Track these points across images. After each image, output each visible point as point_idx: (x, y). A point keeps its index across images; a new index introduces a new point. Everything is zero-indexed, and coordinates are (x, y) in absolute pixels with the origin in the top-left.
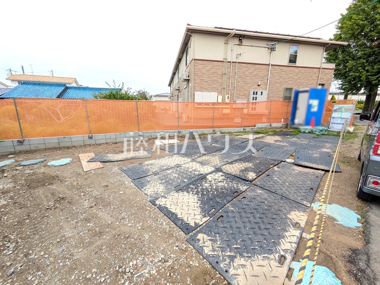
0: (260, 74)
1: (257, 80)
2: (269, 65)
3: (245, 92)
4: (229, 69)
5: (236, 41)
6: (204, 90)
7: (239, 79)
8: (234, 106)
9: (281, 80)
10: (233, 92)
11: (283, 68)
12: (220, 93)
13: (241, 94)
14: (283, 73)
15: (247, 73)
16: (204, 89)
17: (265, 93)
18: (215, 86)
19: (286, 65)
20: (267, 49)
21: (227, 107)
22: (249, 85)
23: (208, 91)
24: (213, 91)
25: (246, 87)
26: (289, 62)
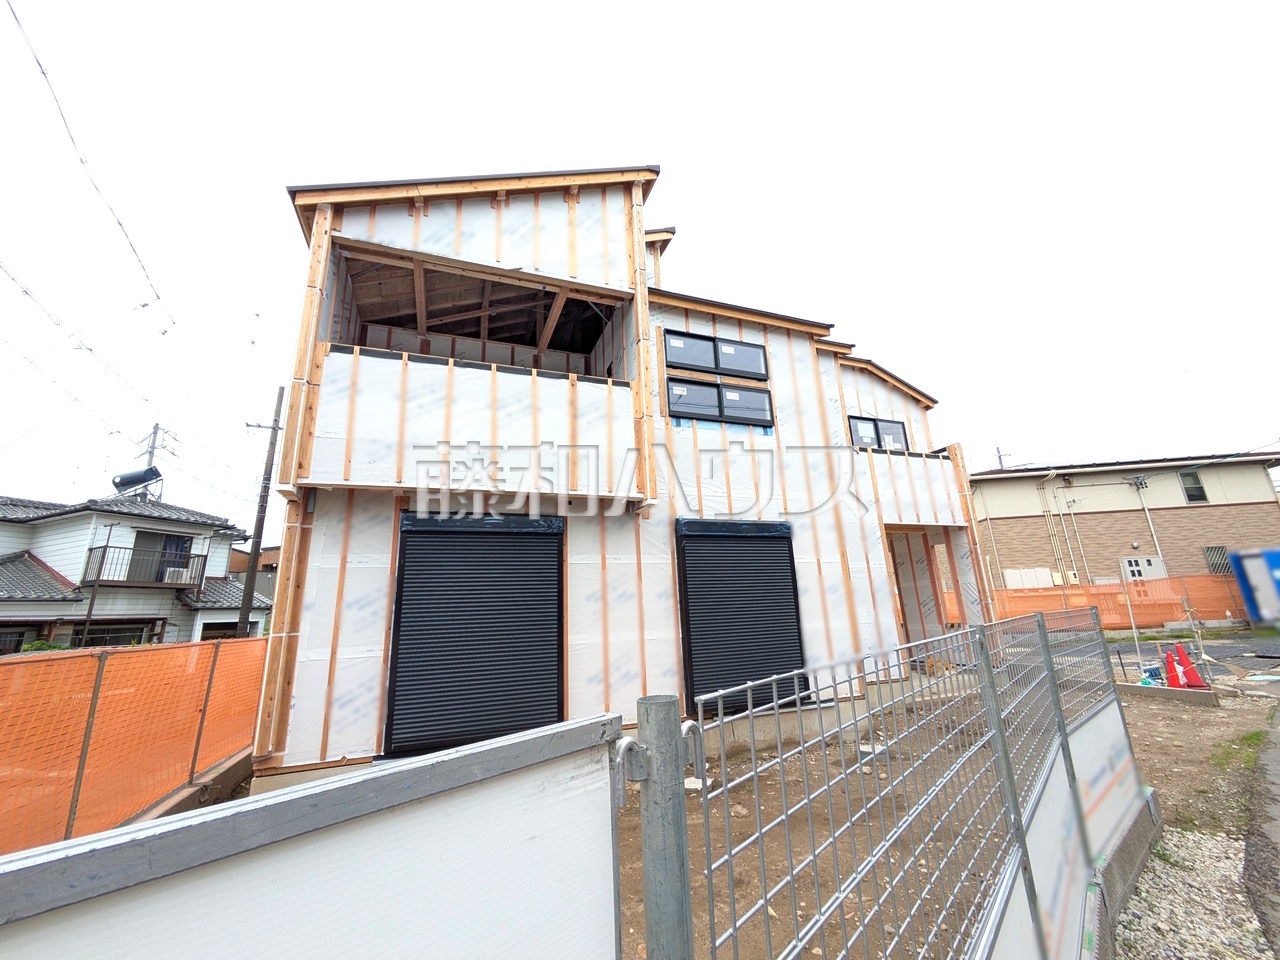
0: (1129, 527)
1: (1128, 539)
2: (1143, 510)
3: (1108, 562)
4: (1060, 527)
5: (1061, 483)
6: (1021, 566)
7: (1087, 541)
8: (1093, 591)
9: (1185, 533)
10: (1081, 564)
11: (1179, 511)
12: (1054, 568)
13: (1101, 566)
14: (1185, 520)
15: (1099, 529)
16: (1020, 564)
17: (1157, 561)
18: (1040, 556)
19: (1185, 505)
20: (1128, 485)
21: (1077, 592)
22: (1112, 550)
23: (1029, 567)
24: (1039, 566)
25: (1106, 554)
26: (1190, 500)
